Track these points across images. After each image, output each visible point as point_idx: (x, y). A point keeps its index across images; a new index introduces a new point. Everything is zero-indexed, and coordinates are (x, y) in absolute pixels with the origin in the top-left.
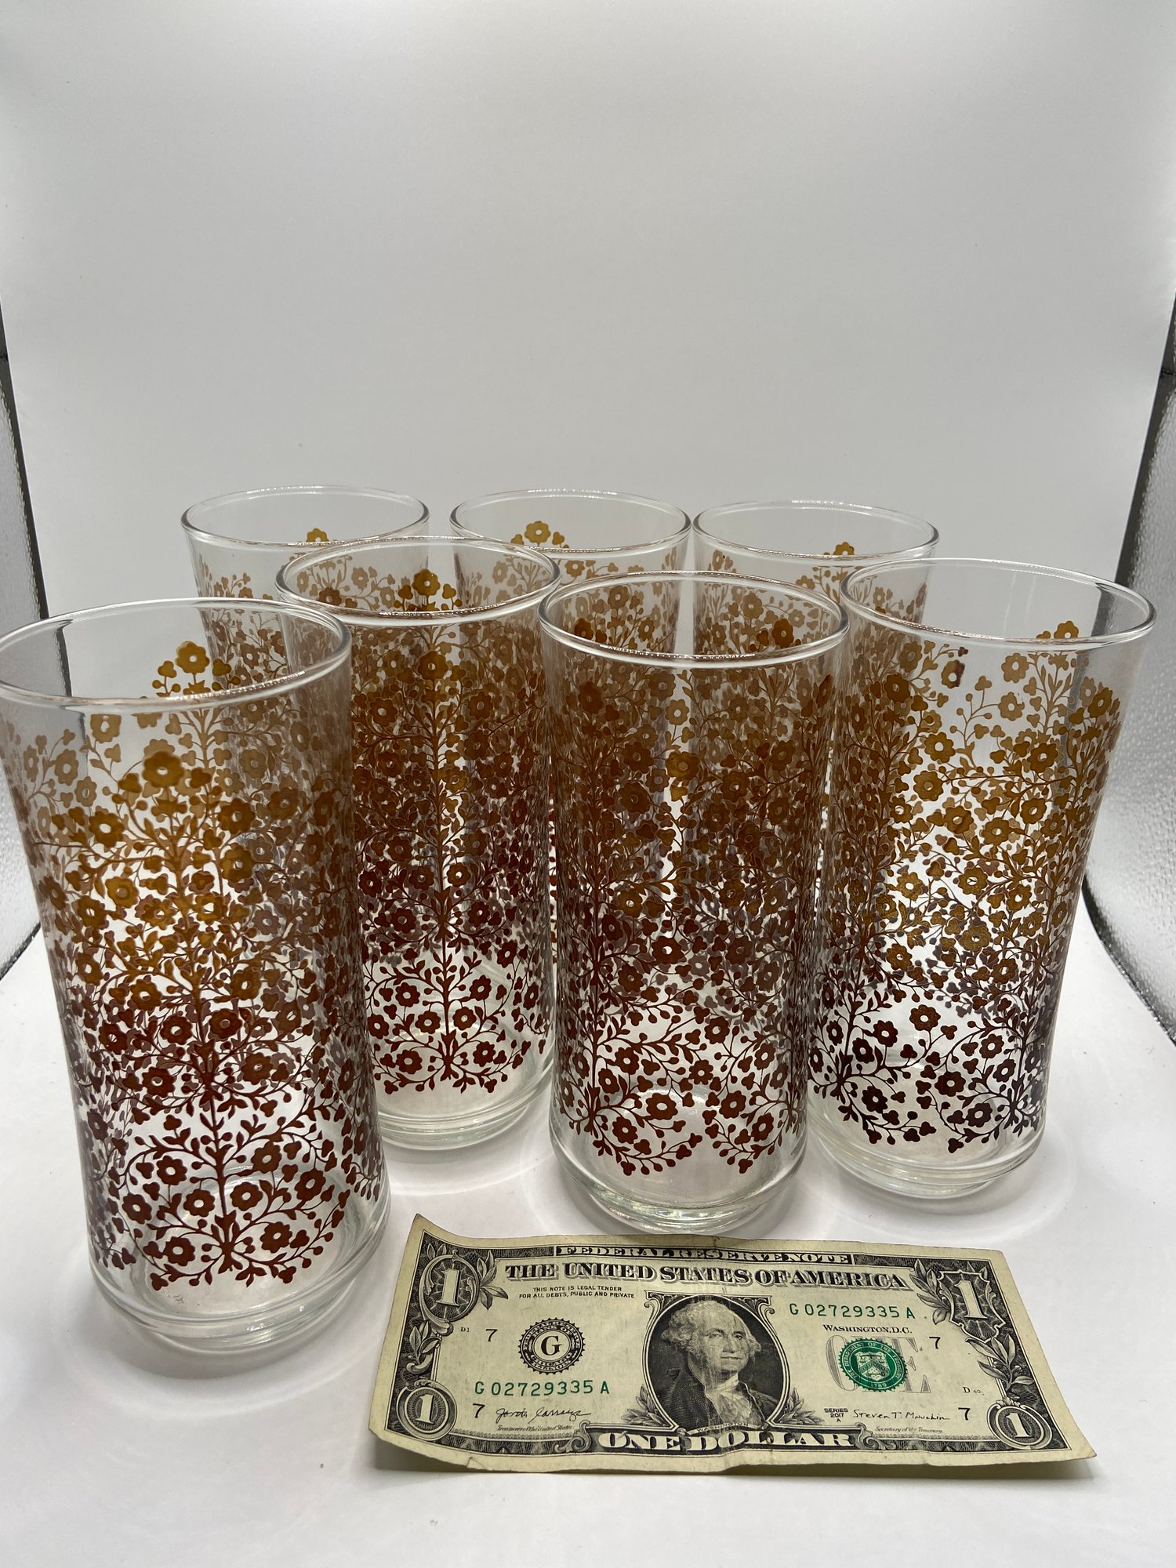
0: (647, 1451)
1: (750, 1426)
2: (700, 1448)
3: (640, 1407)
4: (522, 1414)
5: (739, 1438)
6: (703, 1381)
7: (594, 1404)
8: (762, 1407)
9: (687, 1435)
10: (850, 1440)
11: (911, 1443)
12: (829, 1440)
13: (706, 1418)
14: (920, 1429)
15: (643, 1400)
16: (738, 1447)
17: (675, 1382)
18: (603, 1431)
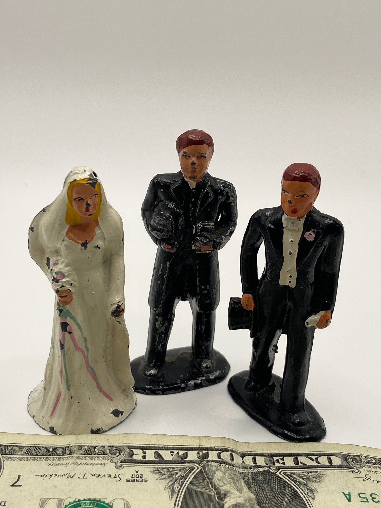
0: (300, 455)
1: (216, 464)
2: (257, 458)
3: (312, 485)
5: (225, 456)
7: (354, 485)
8: (204, 479)
9: (269, 467)
10: (132, 454)
11: (81, 451)
13: (253, 479)
14: (67, 465)
15: (311, 490)
16: (227, 450)
18: (340, 467)
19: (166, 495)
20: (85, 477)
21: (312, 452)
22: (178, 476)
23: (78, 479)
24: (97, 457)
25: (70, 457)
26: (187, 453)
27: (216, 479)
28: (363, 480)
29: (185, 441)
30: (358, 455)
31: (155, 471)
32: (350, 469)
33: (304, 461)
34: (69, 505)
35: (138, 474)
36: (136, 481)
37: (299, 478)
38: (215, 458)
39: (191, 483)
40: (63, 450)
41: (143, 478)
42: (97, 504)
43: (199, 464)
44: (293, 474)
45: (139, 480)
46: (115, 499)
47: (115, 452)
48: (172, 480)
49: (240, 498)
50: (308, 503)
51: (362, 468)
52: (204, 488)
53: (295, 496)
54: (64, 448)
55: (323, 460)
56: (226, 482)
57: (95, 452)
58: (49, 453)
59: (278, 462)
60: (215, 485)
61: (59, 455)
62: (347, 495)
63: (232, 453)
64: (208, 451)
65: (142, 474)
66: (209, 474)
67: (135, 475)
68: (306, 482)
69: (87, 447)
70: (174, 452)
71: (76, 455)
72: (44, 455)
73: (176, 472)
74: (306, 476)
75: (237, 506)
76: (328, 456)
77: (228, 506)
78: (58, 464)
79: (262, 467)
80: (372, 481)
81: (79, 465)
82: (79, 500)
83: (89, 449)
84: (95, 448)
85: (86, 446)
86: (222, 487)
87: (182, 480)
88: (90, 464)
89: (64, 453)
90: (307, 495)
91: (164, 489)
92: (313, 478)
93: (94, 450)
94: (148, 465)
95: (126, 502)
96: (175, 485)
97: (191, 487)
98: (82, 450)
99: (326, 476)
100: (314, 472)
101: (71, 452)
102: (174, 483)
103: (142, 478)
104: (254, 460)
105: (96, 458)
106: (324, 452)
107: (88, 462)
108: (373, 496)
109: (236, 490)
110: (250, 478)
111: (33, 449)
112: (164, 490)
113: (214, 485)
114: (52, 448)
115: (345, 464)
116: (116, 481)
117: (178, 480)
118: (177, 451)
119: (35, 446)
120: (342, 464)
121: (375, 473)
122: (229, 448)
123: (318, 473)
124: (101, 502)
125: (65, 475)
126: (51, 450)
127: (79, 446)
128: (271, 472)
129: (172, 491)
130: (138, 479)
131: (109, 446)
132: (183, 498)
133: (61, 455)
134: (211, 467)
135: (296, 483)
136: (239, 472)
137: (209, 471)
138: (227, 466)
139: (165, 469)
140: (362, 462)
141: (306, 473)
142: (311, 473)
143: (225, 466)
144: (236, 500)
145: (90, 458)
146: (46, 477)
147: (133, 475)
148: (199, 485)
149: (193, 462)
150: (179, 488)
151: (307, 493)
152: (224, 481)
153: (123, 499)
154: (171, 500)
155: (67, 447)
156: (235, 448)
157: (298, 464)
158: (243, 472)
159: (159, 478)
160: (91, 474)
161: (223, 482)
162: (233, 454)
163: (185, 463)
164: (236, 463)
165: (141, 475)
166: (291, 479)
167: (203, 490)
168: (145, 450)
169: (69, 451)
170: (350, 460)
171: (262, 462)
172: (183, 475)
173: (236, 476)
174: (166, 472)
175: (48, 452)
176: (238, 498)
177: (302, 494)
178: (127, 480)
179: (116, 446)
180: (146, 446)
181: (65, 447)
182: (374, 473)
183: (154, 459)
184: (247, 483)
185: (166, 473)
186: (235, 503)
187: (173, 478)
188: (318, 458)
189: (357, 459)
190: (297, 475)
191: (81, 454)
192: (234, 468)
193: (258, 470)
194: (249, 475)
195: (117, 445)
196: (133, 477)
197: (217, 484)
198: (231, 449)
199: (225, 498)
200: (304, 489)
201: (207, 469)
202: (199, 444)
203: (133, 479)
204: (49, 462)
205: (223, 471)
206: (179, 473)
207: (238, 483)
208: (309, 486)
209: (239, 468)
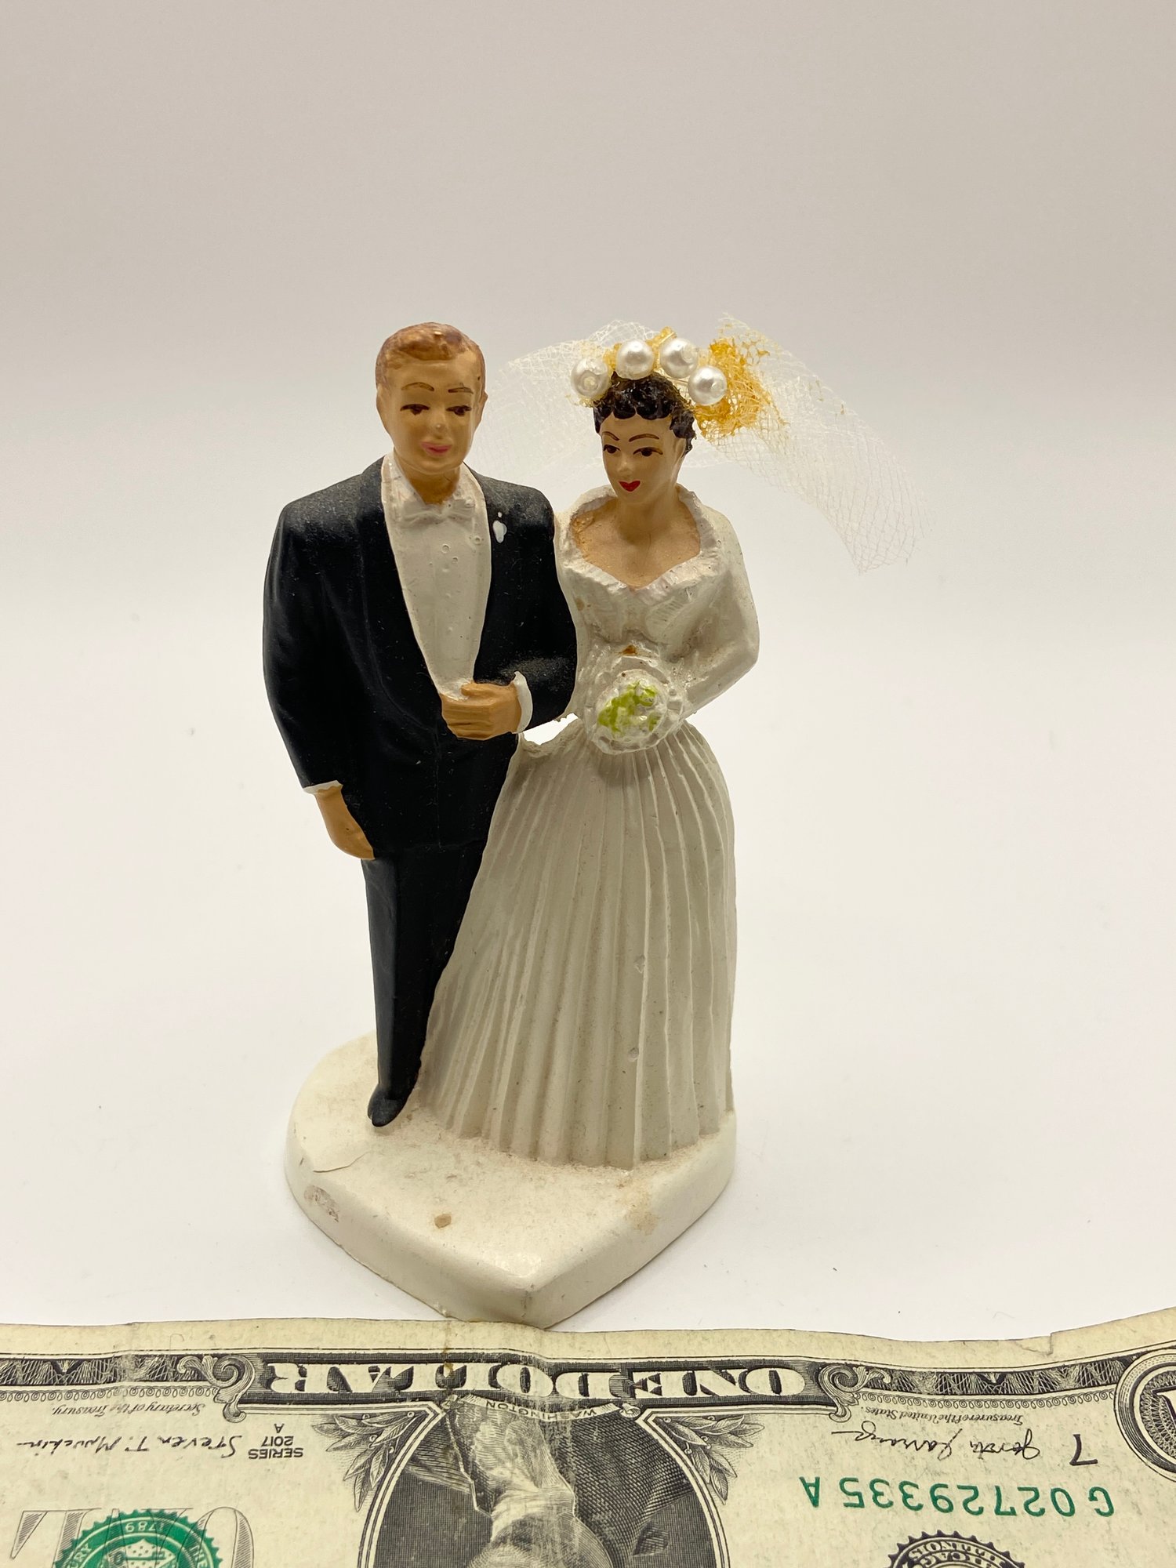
0: (702, 1367)
1: (482, 1402)
2: (592, 1377)
3: (726, 1455)
4: (984, 1449)
5: (509, 1377)
6: (578, 1527)
7: (831, 1456)
8: (449, 1447)
9: (619, 1404)
10: (269, 1379)
11: (142, 1372)
12: (317, 1380)
13: (575, 1439)
14: (99, 1412)
15: (719, 1470)
16: (513, 1360)
17: (647, 1519)
18: (799, 1401)
19: (345, 1494)
20: (142, 1448)
21: (733, 1356)
22: (383, 1440)
23: (127, 1452)
24: (179, 1387)
25: (110, 1390)
26: (410, 1372)
27: (480, 1447)
28: (856, 1440)
29: (411, 1336)
30: (848, 1363)
31: (326, 1427)
32: (824, 1407)
33: (710, 1384)
34: (92, 1530)
35: (282, 1434)
36: (274, 1456)
37: (694, 1434)
38: (483, 1386)
39: (414, 1460)
40: (97, 1370)
41: (293, 1447)
42: (167, 1526)
43: (438, 1403)
44: (678, 1422)
45: (281, 1453)
46: (213, 1511)
47: (229, 1372)
48: (365, 1452)
49: (535, 1500)
50: (710, 1511)
51: (856, 1403)
52: (445, 1475)
53: (680, 1487)
54: (99, 1363)
55: (759, 1383)
56: (502, 1455)
57: (178, 1373)
58: (59, 1377)
59: (645, 1388)
60: (475, 1465)
61: (83, 1384)
62: (811, 1485)
63: (527, 1367)
64: (466, 1364)
65: (291, 1435)
66: (463, 1432)
67: (272, 1438)
68: (709, 1447)
69: (157, 1358)
70: (377, 1370)
71: (126, 1384)
72: (47, 1382)
73: (378, 1428)
74: (712, 1429)
75: (525, 1525)
76: (773, 1369)
77: (503, 1527)
78: (79, 1410)
79: (602, 1405)
80: (879, 1441)
81: (132, 1411)
82: (121, 1516)
83: (164, 1362)
84: (176, 1365)
85: (155, 1356)
86: (491, 1469)
87: (391, 1452)
88: (160, 1408)
89: (97, 1378)
90: (709, 1486)
91: (342, 1479)
92: (729, 1435)
93: (175, 1368)
94: (308, 1409)
95: (243, 1518)
96: (372, 1466)
97: (413, 1470)
98: (144, 1368)
99: (761, 1428)
100: (732, 1416)
101: (115, 1375)
102: (370, 1461)
103: (290, 1447)
104: (582, 1385)
105: (178, 1390)
106: (762, 1358)
107: (157, 1403)
108: (878, 1487)
109: (527, 1477)
110: (567, 1438)
111: (19, 1365)
112: (344, 1480)
113: (471, 1464)
114: (69, 1364)
115: (814, 1392)
116: (223, 1457)
117: (381, 1452)
118: (387, 1366)
119: (27, 1357)
120: (805, 1393)
121: (888, 1416)
122: (521, 1354)
123: (742, 1420)
124: (177, 1520)
125: (92, 1442)
126: (65, 1368)
127: (137, 1356)
128: (624, 1418)
129: (363, 1485)
130: (279, 1449)
131: (213, 1356)
132: (388, 1505)
133: (89, 1384)
134: (468, 1411)
135: (683, 1450)
136: (540, 1421)
137: (463, 1426)
138: (510, 1406)
139: (350, 1420)
140: (858, 1385)
141: (711, 1419)
142: (724, 1419)
143: (504, 1407)
144: (526, 1506)
145: (162, 1390)
146: (43, 1447)
147: (267, 1438)
148: (434, 1464)
149: (423, 1397)
150: (383, 1473)
151: (710, 1480)
152: (499, 1451)
153: (235, 1511)
154: (358, 1509)
155: (107, 1359)
156: (536, 1352)
157: (693, 1391)
158: (552, 1420)
159: (335, 1446)
160: (160, 1439)
161: (495, 1456)
162: (531, 1369)
163: (403, 1400)
164: (534, 1396)
165: (287, 1439)
166: (672, 1437)
167: (442, 1480)
168: (305, 1366)
169: (111, 1371)
170: (826, 1378)
171: (602, 1390)
172: (396, 1436)
173: (530, 1433)
174: (353, 1427)
175: (56, 1375)
176: (531, 1501)
177: (697, 1482)
178: (250, 1454)
179: (232, 1354)
180: (309, 1354)
181: (102, 1359)
182: (885, 1415)
183: (326, 1390)
184: (557, 1454)
185: (353, 1431)
186: (520, 1517)
187: (370, 1447)
188: (746, 1375)
189: (845, 1374)
190: (688, 1425)
191: (141, 1380)
192: (529, 1410)
193: (590, 1414)
194: (565, 1428)
195: (235, 1352)
196: (266, 1445)
197: (480, 1461)
198: (525, 1354)
199: (496, 1503)
200: (703, 1467)
201: (457, 1416)
202: (445, 1344)
203: (267, 1450)
204: (56, 1404)
205: (499, 1423)
206: (386, 1429)
207: (535, 1456)
208: (717, 1458)
209: (543, 1410)
